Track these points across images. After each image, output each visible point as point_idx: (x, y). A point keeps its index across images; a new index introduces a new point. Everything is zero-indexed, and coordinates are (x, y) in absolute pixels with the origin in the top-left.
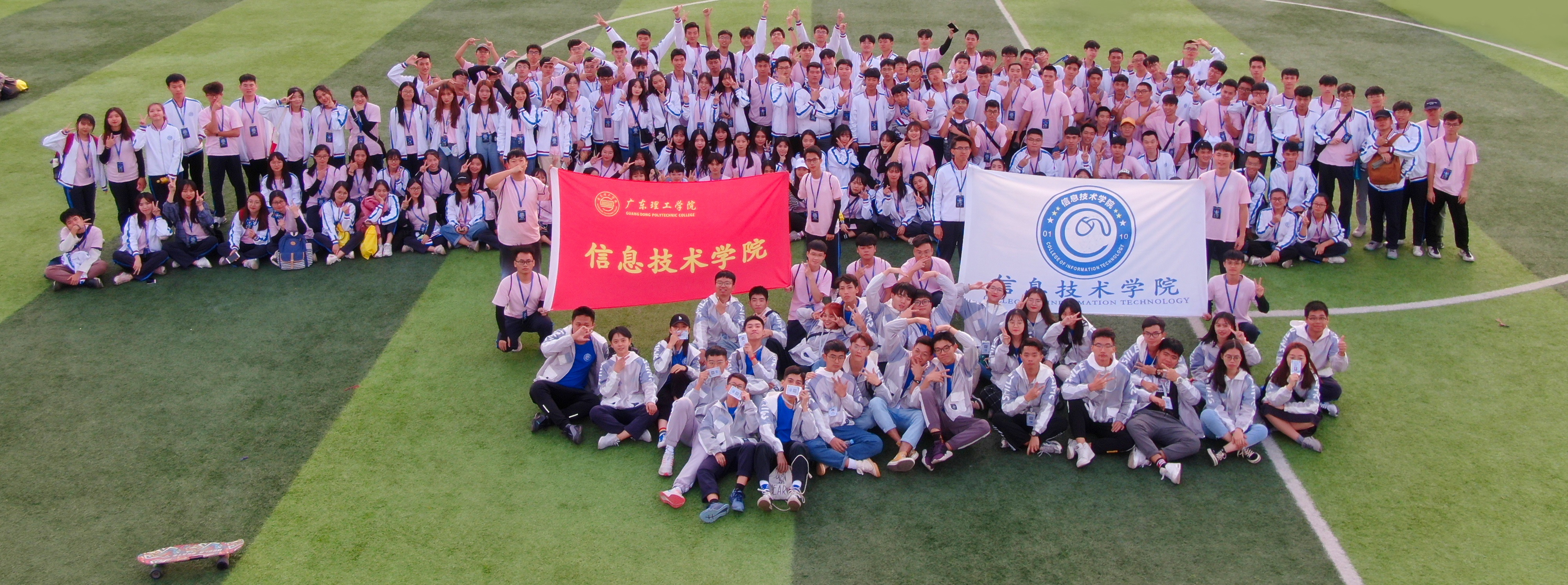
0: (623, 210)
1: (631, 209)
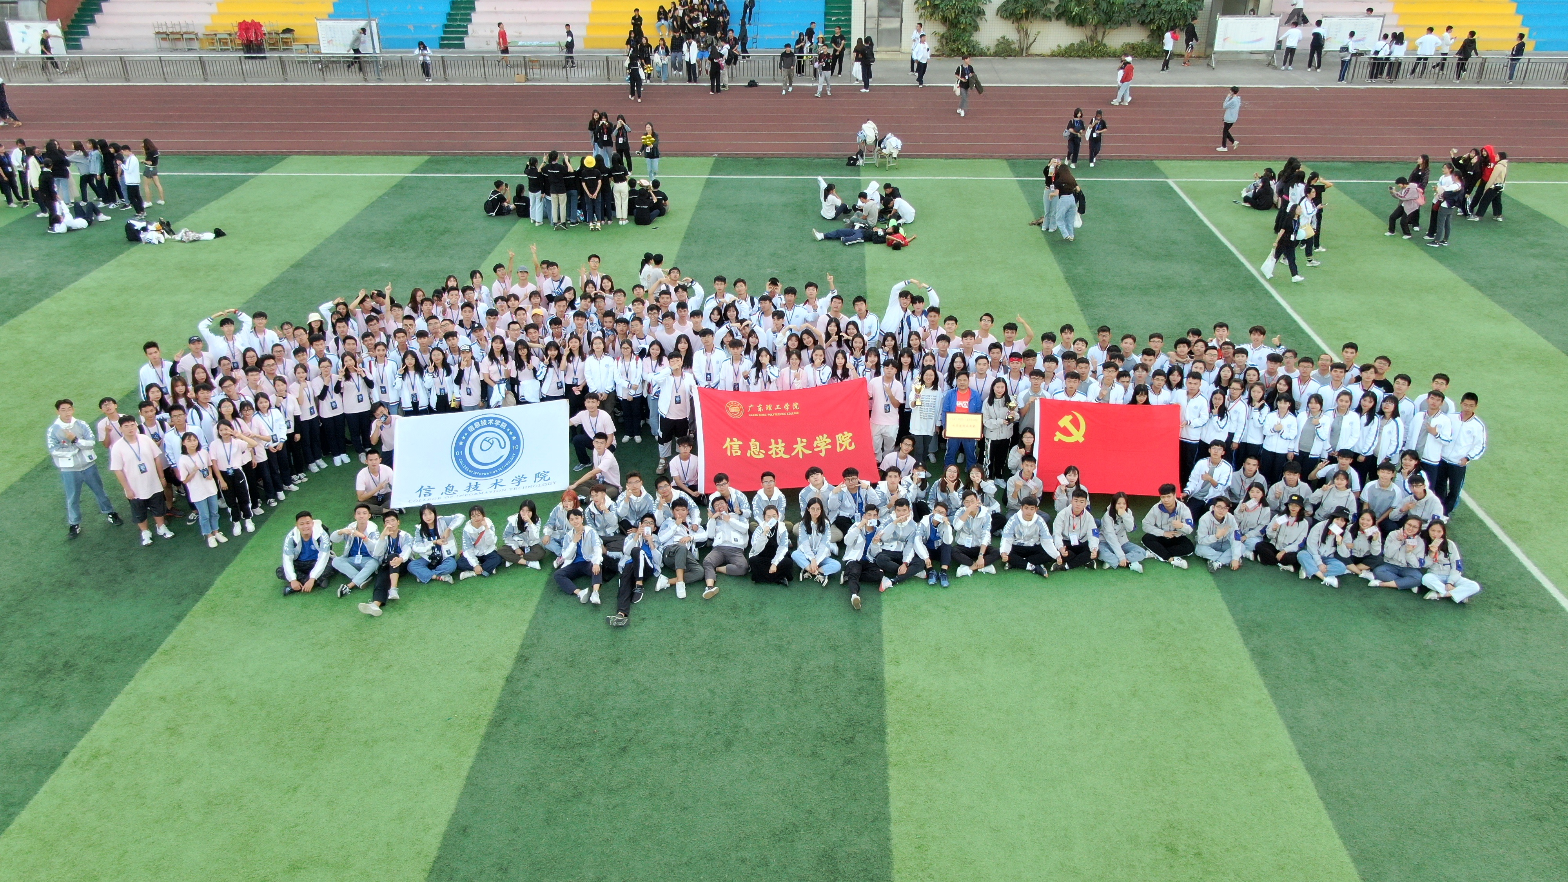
0: (746, 413)
1: (751, 412)
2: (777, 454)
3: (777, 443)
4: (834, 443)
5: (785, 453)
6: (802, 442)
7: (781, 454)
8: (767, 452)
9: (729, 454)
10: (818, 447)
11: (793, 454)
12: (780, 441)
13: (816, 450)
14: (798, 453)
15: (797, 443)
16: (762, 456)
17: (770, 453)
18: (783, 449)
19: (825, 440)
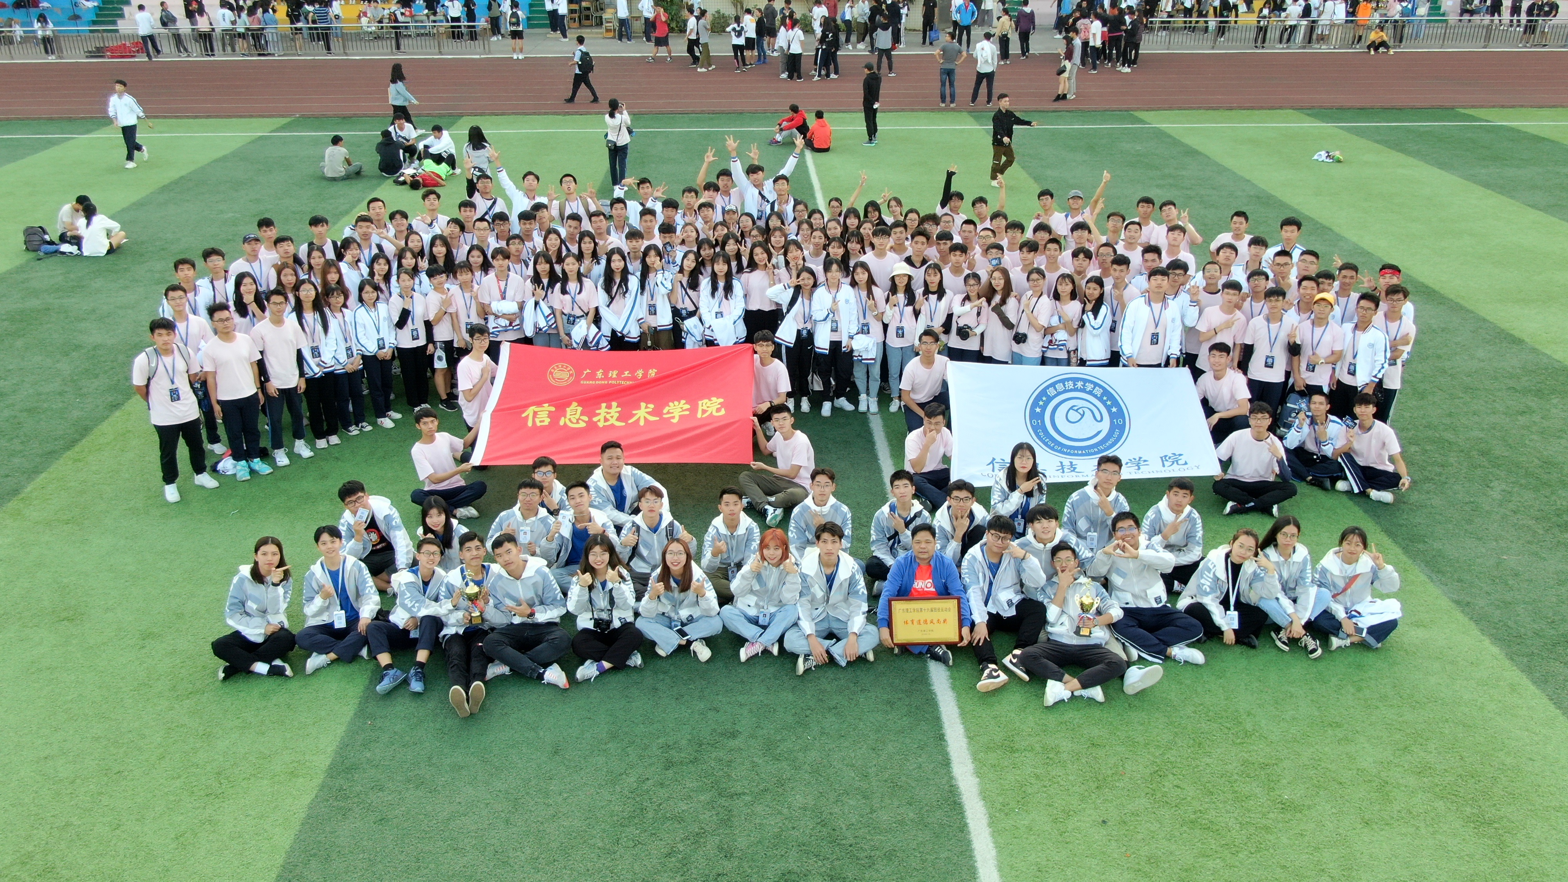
0: (577, 381)
1: (586, 379)
2: (606, 420)
3: (609, 407)
4: (694, 410)
5: (618, 419)
6: (647, 407)
7: (613, 421)
8: (590, 418)
9: (530, 424)
10: (668, 413)
11: (630, 421)
12: (614, 404)
13: (665, 416)
14: (639, 419)
15: (639, 408)
16: (582, 425)
17: (595, 419)
18: (618, 415)
19: (681, 405)
